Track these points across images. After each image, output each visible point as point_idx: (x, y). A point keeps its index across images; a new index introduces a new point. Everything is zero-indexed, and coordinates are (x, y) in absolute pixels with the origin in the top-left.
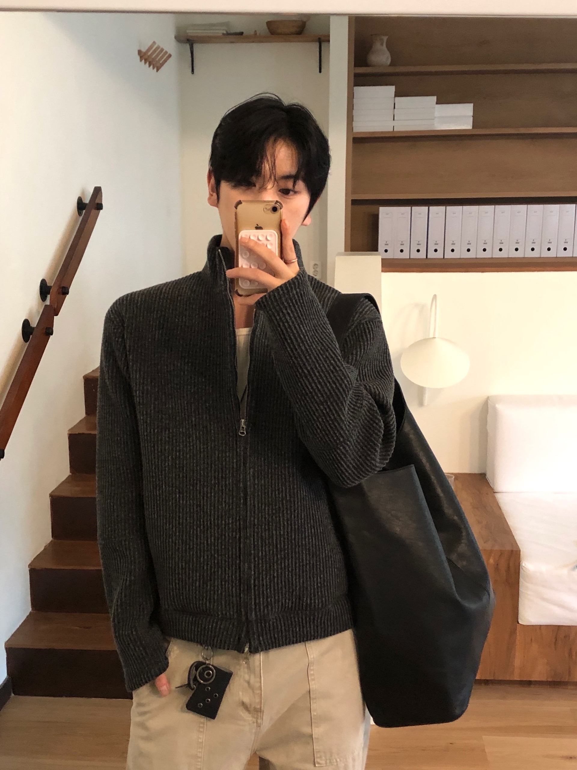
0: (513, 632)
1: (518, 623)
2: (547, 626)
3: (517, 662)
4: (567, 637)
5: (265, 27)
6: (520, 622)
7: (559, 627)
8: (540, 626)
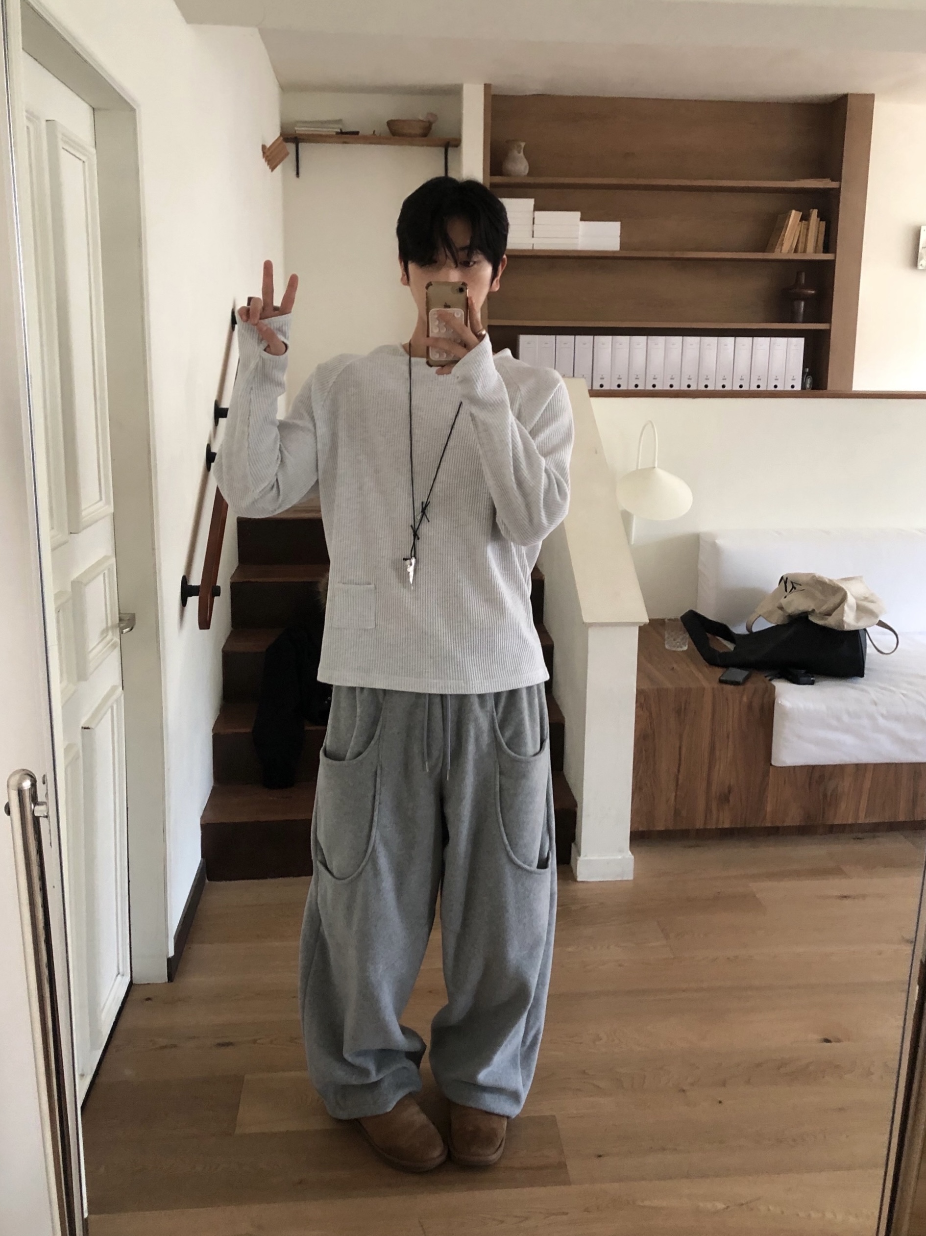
0: (766, 774)
1: (771, 765)
2: (802, 767)
3: (770, 807)
4: (822, 777)
5: (386, 127)
6: (773, 763)
7: (813, 767)
8: (795, 767)
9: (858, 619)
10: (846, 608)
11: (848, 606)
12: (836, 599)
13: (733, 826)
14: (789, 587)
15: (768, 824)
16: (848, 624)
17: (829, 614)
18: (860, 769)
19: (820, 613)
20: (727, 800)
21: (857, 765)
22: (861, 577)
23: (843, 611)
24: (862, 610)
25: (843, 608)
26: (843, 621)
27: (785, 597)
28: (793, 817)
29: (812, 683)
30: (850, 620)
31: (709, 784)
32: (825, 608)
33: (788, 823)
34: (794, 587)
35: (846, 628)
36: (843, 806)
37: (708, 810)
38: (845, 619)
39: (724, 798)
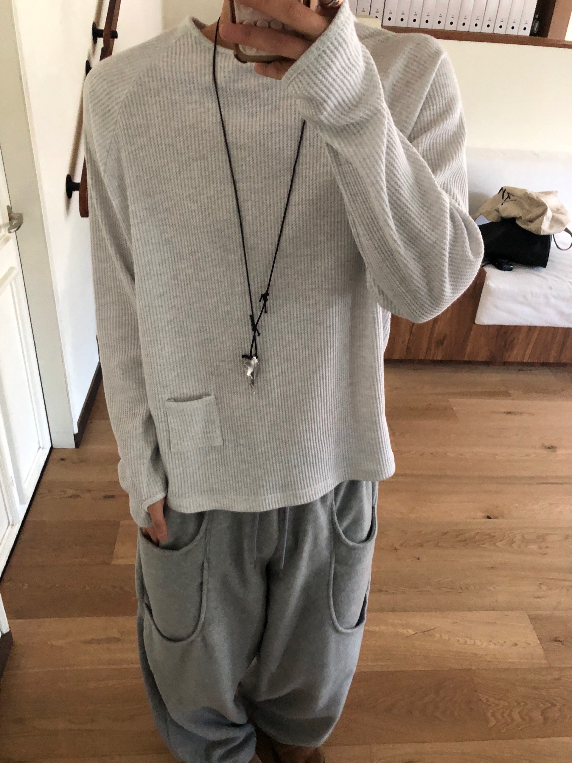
0: (470, 330)
1: (474, 323)
2: (494, 326)
3: (468, 349)
4: (505, 333)
6: (476, 322)
7: (502, 326)
8: (489, 326)
9: (551, 227)
10: (545, 218)
11: (546, 218)
12: (539, 211)
13: (443, 359)
14: (506, 196)
15: (466, 359)
16: (544, 231)
17: (531, 221)
18: (531, 329)
19: (525, 220)
20: (442, 344)
21: (530, 327)
22: (557, 192)
23: (542, 221)
24: (555, 221)
25: (543, 219)
26: (541, 228)
27: (502, 204)
28: (483, 356)
29: (510, 270)
30: (545, 228)
31: (432, 333)
32: (528, 217)
33: (479, 359)
34: (509, 197)
35: (542, 233)
36: (515, 351)
37: (429, 348)
38: (542, 227)
39: (440, 342)
